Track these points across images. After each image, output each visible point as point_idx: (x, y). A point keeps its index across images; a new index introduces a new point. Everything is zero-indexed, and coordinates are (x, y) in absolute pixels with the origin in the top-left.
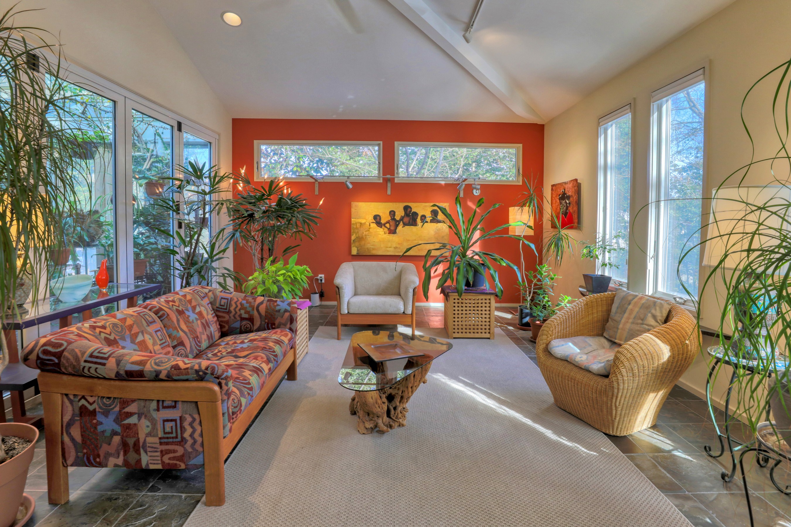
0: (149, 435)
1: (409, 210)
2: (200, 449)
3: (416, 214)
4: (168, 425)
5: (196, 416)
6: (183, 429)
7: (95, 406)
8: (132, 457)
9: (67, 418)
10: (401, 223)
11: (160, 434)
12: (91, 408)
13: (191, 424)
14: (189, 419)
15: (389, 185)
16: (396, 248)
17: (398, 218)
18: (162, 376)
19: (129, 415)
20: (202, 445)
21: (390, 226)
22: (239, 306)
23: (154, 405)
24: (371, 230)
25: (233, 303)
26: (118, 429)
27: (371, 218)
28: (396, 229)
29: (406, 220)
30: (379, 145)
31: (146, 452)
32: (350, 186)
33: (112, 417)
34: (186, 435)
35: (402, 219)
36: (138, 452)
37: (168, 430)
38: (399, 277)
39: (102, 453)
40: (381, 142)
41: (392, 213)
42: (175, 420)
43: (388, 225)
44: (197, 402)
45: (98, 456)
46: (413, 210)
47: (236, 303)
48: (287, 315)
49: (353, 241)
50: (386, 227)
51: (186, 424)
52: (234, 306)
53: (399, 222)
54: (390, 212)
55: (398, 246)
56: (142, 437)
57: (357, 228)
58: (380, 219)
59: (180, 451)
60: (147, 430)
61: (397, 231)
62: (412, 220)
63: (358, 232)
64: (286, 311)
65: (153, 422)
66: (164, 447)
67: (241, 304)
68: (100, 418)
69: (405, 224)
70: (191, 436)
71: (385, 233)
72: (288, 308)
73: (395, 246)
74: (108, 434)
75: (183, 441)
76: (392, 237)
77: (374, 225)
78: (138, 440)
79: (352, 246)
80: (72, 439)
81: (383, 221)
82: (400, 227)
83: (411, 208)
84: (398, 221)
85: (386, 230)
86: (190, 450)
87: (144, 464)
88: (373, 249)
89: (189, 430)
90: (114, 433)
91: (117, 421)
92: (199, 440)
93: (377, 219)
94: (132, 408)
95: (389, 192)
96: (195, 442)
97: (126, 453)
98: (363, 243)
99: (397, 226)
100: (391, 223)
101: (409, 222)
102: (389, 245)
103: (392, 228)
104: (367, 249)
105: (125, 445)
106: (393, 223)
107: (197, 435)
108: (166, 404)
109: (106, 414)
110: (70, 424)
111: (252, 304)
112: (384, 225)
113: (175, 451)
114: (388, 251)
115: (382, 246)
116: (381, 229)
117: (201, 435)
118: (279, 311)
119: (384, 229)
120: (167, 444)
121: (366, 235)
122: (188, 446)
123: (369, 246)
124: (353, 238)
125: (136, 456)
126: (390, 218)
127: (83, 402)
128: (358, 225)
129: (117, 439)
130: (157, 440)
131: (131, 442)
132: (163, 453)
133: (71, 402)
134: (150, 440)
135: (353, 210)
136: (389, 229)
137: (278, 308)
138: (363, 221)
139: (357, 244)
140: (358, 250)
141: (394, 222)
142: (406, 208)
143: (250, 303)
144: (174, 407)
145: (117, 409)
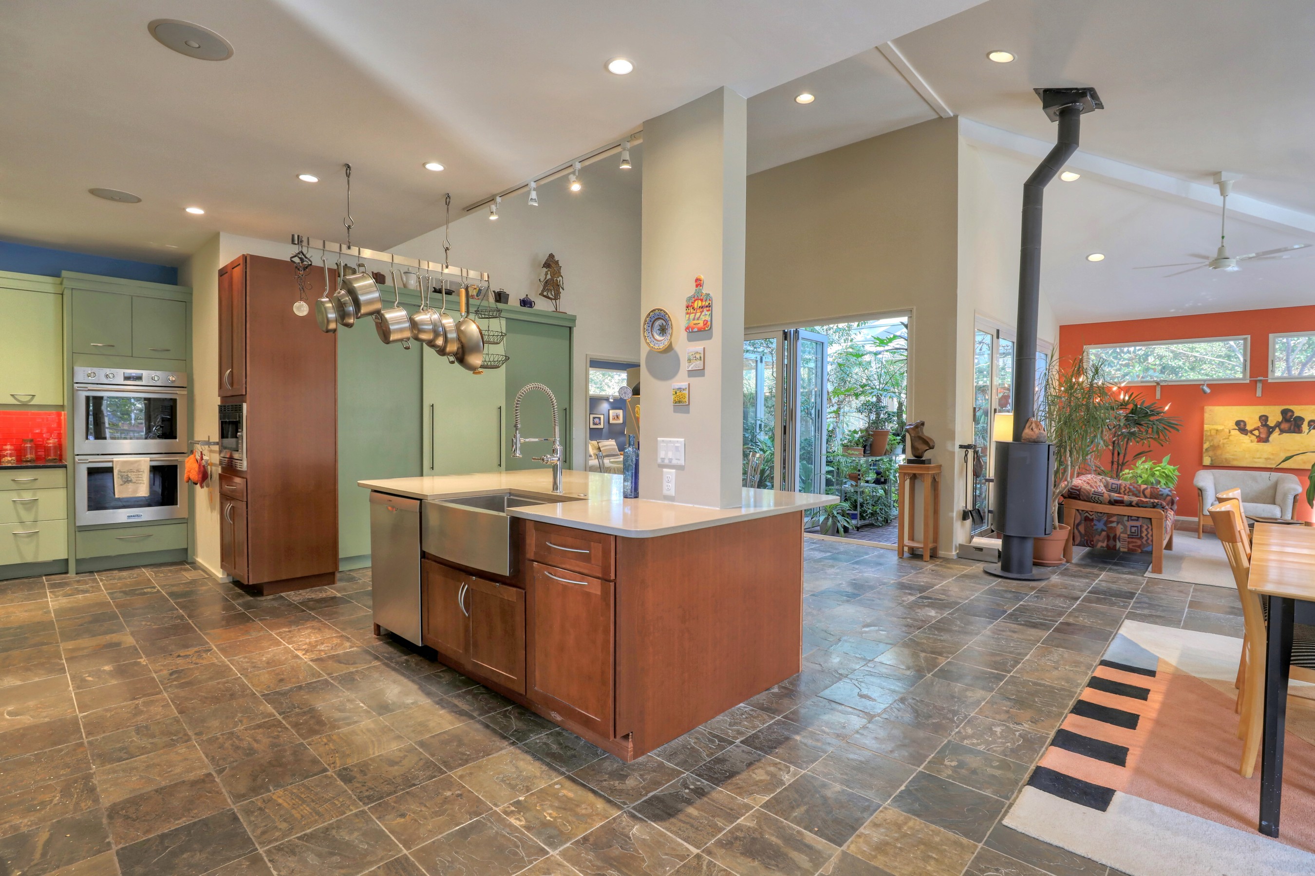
0: (1121, 533)
1: (1290, 414)
2: (1151, 543)
3: (1300, 420)
4: (1133, 529)
5: (1150, 526)
6: (1141, 532)
7: (1093, 516)
8: (1111, 542)
9: (1077, 522)
10: (1277, 429)
11: (1129, 533)
12: (1091, 517)
13: (1146, 530)
14: (1145, 527)
15: (1259, 386)
16: (1267, 459)
17: (1271, 423)
18: (1134, 504)
19: (1112, 522)
20: (1152, 541)
21: (1260, 433)
22: (1128, 490)
23: (1126, 518)
24: (1230, 438)
25: (1122, 487)
26: (1105, 528)
27: (1231, 424)
28: (1269, 436)
29: (1285, 426)
30: (1245, 339)
31: (1119, 541)
32: (1208, 390)
33: (1102, 523)
34: (1144, 535)
35: (1278, 425)
36: (1115, 541)
37: (1133, 531)
38: (1275, 487)
39: (1095, 540)
40: (1249, 337)
41: (1264, 419)
42: (1137, 527)
43: (1256, 433)
44: (1151, 519)
45: (1093, 541)
46: (1296, 415)
47: (1125, 487)
48: (1169, 498)
49: (1206, 450)
50: (1254, 435)
51: (1144, 530)
52: (1123, 489)
53: (1273, 428)
54: (1261, 417)
55: (1272, 457)
56: (1118, 534)
57: (1211, 435)
58: (1245, 425)
59: (1139, 542)
60: (1122, 530)
61: (1271, 439)
62: (1295, 426)
63: (1212, 440)
64: (1168, 495)
65: (1125, 527)
66: (1130, 540)
67: (1129, 488)
68: (1095, 522)
69: (1282, 431)
70: (1146, 535)
71: (1252, 441)
72: (1169, 493)
73: (1266, 456)
74: (1099, 530)
75: (1142, 538)
76: (1262, 445)
77: (1237, 432)
78: (1116, 535)
79: (1204, 455)
80: (1079, 532)
81: (1249, 428)
82: (1275, 435)
83: (1292, 412)
84: (1271, 427)
85: (1254, 438)
86: (1145, 543)
87: (1118, 547)
88: (1234, 459)
89: (1145, 533)
90: (1103, 530)
91: (1105, 524)
92: (1151, 538)
93: (1241, 426)
94: (1114, 519)
95: (1259, 393)
96: (1148, 539)
97: (1108, 540)
98: (1219, 452)
99: (1270, 433)
100: (1261, 430)
101: (1290, 429)
102: (1258, 455)
103: (1263, 436)
104: (1226, 459)
105: (1108, 537)
106: (1264, 430)
107: (1149, 536)
108: (1133, 518)
109: (1099, 521)
110: (1078, 525)
111: (1139, 488)
112: (1251, 432)
113: (1136, 542)
114: (1256, 462)
115: (1247, 456)
116: (1246, 437)
117: (1152, 536)
118: (1162, 495)
119: (1250, 437)
120: (1132, 538)
121: (1223, 444)
122: (1144, 541)
123: (1228, 456)
124: (1206, 446)
125: (1114, 543)
126: (1260, 424)
127: (1087, 514)
128: (1213, 432)
129: (1104, 533)
130: (1126, 536)
131: (1112, 535)
132: (1129, 543)
133: (1080, 514)
134: (1122, 535)
135: (1206, 415)
136: (1257, 437)
137: (1160, 493)
138: (1220, 428)
139: (1211, 453)
140: (1212, 460)
141: (1265, 428)
142: (1284, 412)
143: (1136, 488)
144: (1137, 520)
145: (1105, 519)
